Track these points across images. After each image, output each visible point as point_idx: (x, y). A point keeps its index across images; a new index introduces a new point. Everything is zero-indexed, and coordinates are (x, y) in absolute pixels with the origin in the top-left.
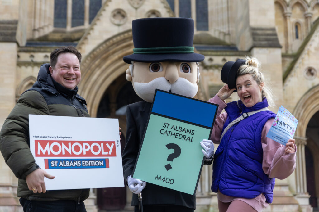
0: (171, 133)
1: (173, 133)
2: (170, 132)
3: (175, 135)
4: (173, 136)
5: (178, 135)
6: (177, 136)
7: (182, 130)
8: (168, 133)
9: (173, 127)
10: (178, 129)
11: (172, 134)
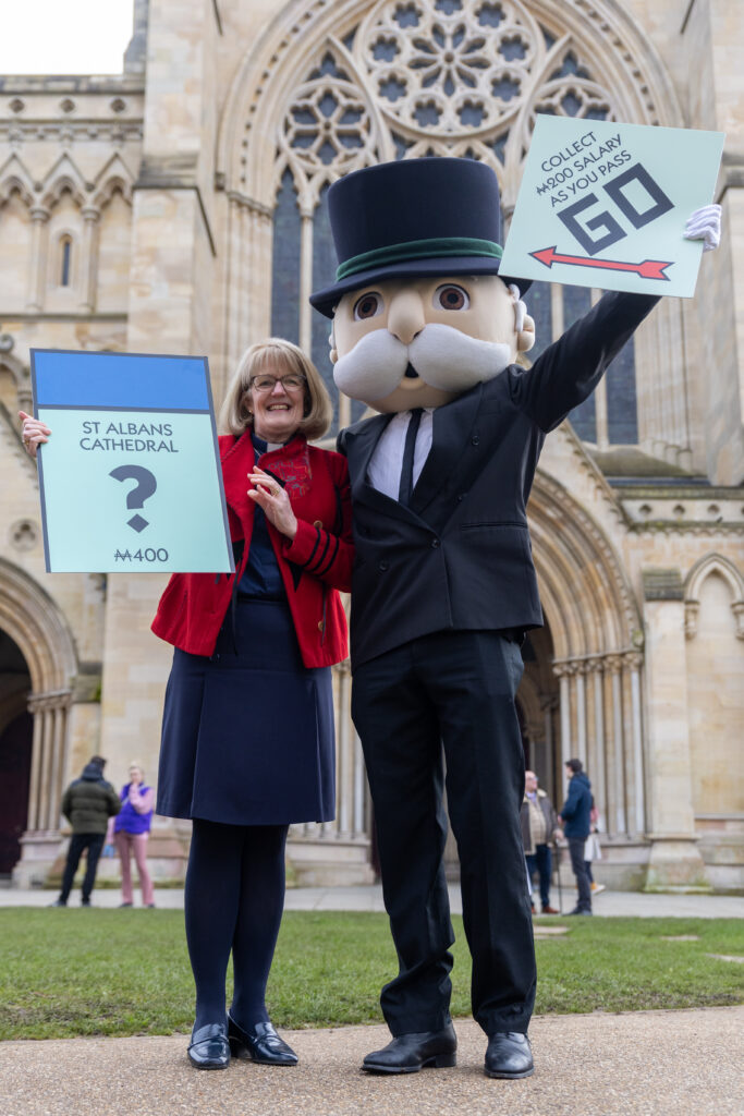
0: (110, 443)
1: (117, 441)
2: (107, 440)
3: (125, 445)
4: (118, 448)
5: (133, 443)
6: (130, 447)
7: (138, 429)
8: (104, 444)
9: (112, 428)
10: (125, 429)
11: (114, 445)
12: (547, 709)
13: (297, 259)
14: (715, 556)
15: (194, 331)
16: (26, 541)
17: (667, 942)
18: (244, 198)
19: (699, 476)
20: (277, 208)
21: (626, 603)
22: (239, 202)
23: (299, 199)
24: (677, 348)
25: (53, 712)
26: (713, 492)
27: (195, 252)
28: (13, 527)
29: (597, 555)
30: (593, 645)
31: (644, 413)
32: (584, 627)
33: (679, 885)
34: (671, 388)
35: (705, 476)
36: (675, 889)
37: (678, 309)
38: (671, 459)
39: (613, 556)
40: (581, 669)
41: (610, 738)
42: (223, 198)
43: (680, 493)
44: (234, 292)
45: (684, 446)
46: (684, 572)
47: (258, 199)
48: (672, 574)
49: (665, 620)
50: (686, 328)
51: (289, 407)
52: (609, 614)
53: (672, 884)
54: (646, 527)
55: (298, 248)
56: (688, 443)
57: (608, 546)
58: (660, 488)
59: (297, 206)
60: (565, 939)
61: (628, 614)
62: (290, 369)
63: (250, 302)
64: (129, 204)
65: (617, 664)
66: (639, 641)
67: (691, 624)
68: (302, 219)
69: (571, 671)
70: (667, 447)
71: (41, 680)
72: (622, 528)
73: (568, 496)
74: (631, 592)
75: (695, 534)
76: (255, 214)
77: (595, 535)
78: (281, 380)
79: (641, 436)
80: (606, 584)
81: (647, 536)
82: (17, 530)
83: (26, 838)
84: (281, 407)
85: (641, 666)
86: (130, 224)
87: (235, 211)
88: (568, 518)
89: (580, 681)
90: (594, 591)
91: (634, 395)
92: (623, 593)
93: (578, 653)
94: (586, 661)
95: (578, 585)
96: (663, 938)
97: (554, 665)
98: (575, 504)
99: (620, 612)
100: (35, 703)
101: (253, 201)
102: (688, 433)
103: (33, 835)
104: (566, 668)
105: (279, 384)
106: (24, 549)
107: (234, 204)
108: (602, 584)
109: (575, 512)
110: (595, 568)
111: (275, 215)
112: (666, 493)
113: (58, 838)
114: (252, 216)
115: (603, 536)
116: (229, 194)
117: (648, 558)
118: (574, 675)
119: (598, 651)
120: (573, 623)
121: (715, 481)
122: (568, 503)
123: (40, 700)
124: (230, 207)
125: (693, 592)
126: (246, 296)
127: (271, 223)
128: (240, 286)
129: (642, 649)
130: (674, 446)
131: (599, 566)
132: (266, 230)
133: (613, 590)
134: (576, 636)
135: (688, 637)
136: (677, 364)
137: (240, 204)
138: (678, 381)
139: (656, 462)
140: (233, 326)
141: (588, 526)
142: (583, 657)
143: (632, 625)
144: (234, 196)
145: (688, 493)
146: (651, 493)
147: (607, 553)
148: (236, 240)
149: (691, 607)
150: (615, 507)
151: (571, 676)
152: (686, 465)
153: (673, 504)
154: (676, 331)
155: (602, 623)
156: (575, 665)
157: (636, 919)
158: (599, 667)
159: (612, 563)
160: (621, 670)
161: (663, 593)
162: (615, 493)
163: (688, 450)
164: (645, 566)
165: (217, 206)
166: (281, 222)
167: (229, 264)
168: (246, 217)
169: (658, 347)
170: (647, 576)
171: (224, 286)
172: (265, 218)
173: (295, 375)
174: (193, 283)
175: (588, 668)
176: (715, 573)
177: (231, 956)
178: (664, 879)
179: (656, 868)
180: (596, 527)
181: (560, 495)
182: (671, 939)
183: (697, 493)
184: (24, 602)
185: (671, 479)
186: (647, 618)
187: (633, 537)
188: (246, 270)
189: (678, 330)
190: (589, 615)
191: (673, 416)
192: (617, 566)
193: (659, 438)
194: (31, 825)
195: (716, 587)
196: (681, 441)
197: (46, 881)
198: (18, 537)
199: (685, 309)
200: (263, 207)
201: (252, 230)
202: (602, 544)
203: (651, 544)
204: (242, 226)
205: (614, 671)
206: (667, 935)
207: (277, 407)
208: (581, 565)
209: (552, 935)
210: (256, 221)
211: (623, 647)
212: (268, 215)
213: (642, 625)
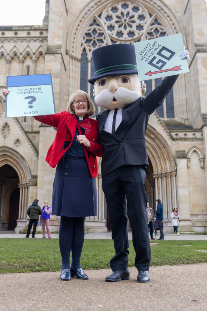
0: (25, 92)
4: (27, 93)
6: (30, 93)
12: (152, 187)
13: (87, 71)
14: (195, 147)
15: (61, 90)
16: (18, 144)
17: (184, 247)
18: (73, 56)
19: (190, 126)
20: (82, 58)
21: (172, 159)
22: (72, 57)
23: (87, 56)
24: (184, 93)
25: (25, 188)
26: (194, 130)
27: (61, 70)
28: (14, 140)
29: (164, 147)
30: (163, 170)
31: (176, 110)
32: (161, 165)
33: (186, 232)
34: (183, 104)
35: (192, 126)
36: (185, 233)
37: (184, 83)
38: (183, 122)
39: (168, 147)
40: (160, 176)
41: (168, 194)
42: (68, 56)
43: (185, 131)
44: (71, 80)
45: (186, 119)
46: (187, 151)
47: (77, 56)
48: (184, 151)
49: (182, 163)
50: (186, 88)
51: (84, 108)
52: (167, 162)
53: (185, 232)
54: (177, 139)
55: (87, 69)
56: (187, 117)
57: (167, 144)
58: (180, 129)
59: (87, 58)
60: (157, 246)
61: (173, 162)
62: (84, 98)
63: (75, 82)
64: (44, 58)
65: (170, 175)
66: (175, 169)
67: (189, 164)
68: (88, 61)
69: (158, 177)
70: (182, 119)
71: (22, 180)
72: (171, 140)
73: (156, 132)
74: (173, 156)
75: (189, 141)
76: (76, 60)
77: (164, 141)
78: (81, 101)
79: (175, 116)
80: (167, 154)
81: (177, 142)
82: (16, 141)
83: (18, 220)
84: (82, 108)
85: (176, 175)
86: (44, 63)
87: (71, 60)
88: (157, 137)
89: (160, 179)
90: (163, 156)
91: (173, 106)
92: (171, 156)
93: (160, 172)
94: (162, 174)
95: (159, 154)
96: (183, 246)
97: (153, 175)
98: (158, 133)
99: (170, 162)
100: (20, 186)
101: (75, 57)
102: (187, 115)
103: (20, 220)
104: (156, 176)
105: (81, 102)
106: (17, 146)
107: (71, 58)
108: (166, 154)
109: (159, 136)
110: (164, 150)
111: (81, 60)
112: (182, 131)
113: (26, 220)
114: (75, 61)
115: (166, 142)
116: (69, 55)
117: (177, 147)
118: (159, 178)
119: (165, 172)
120: (158, 164)
121: (194, 127)
122: (157, 133)
123: (21, 185)
124: (70, 58)
125: (189, 156)
126: (74, 81)
127: (80, 62)
128: (72, 79)
129: (176, 171)
130: (184, 118)
131: (165, 150)
132: (79, 64)
133: (168, 155)
134: (159, 167)
135: (188, 168)
136: (184, 97)
137: (72, 58)
138: (184, 102)
139: (179, 122)
140: (71, 88)
141: (162, 139)
142: (161, 173)
143: (173, 165)
144: (70, 56)
145: (187, 130)
146: (178, 131)
147: (167, 146)
148: (71, 67)
149: (189, 160)
150: (169, 134)
151: (158, 178)
152: (187, 123)
153: (184, 133)
154: (184, 89)
155: (166, 164)
156: (159, 175)
157: (175, 241)
158: (165, 175)
159: (168, 149)
160: (171, 176)
161: (181, 156)
162: (169, 131)
163: (187, 119)
164: (177, 149)
165: (66, 58)
166: (82, 62)
167: (69, 73)
168: (74, 61)
169: (179, 93)
170: (177, 152)
171: (68, 78)
172: (78, 61)
173: (85, 99)
174: (60, 78)
175: (162, 176)
176: (195, 151)
177: (71, 251)
178: (182, 230)
179: (180, 227)
180: (164, 139)
181: (155, 131)
182: (184, 246)
183: (190, 131)
184: (17, 160)
185: (183, 127)
186: (177, 163)
187: (173, 142)
188: (74, 75)
189: (185, 89)
190: (162, 162)
191: (183, 111)
192: (170, 150)
193: (180, 116)
194: (19, 217)
195: (195, 155)
196: (185, 117)
197: (23, 232)
198: (16, 143)
199: (186, 83)
200: (78, 58)
201: (75, 64)
202: (165, 144)
203: (178, 144)
204: (73, 63)
205: (169, 176)
206: (183, 245)
207: (81, 108)
208: (160, 149)
209: (154, 245)
210: (76, 62)
211: (171, 170)
212: (79, 61)
213: (176, 165)
